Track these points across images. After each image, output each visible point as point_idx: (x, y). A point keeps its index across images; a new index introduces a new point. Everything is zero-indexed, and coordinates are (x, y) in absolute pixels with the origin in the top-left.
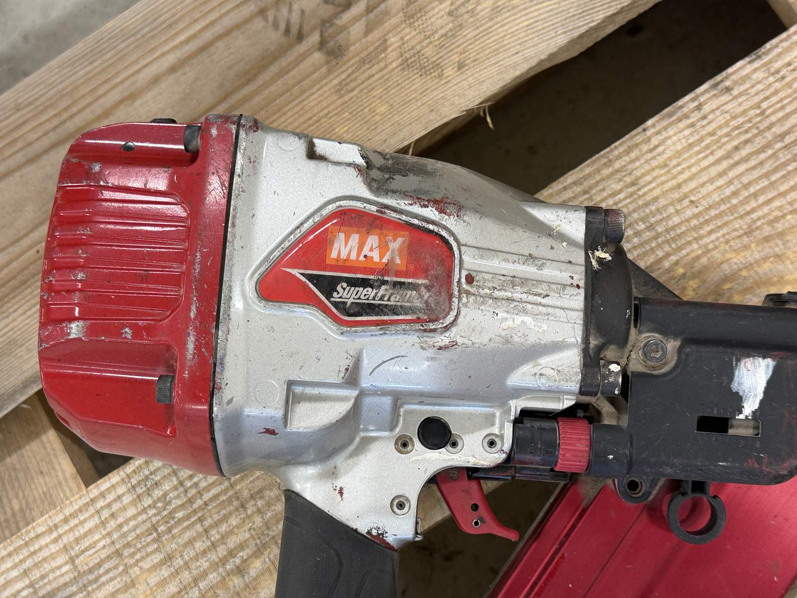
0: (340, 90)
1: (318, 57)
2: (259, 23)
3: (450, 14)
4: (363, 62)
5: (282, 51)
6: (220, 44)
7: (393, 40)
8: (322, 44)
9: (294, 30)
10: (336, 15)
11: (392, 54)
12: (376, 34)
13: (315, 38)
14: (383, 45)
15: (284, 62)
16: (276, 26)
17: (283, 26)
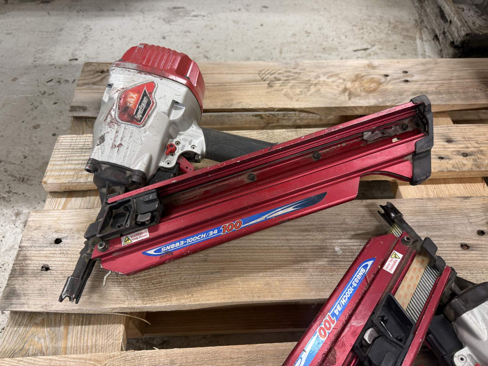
0: (267, 92)
1: (266, 85)
2: (257, 75)
3: (300, 91)
4: (276, 90)
5: (259, 81)
6: (246, 74)
7: (285, 90)
8: (269, 84)
9: (264, 79)
10: (275, 81)
11: (283, 92)
12: (281, 88)
13: (268, 82)
14: (282, 90)
15: (258, 83)
16: (261, 77)
17: (262, 77)
